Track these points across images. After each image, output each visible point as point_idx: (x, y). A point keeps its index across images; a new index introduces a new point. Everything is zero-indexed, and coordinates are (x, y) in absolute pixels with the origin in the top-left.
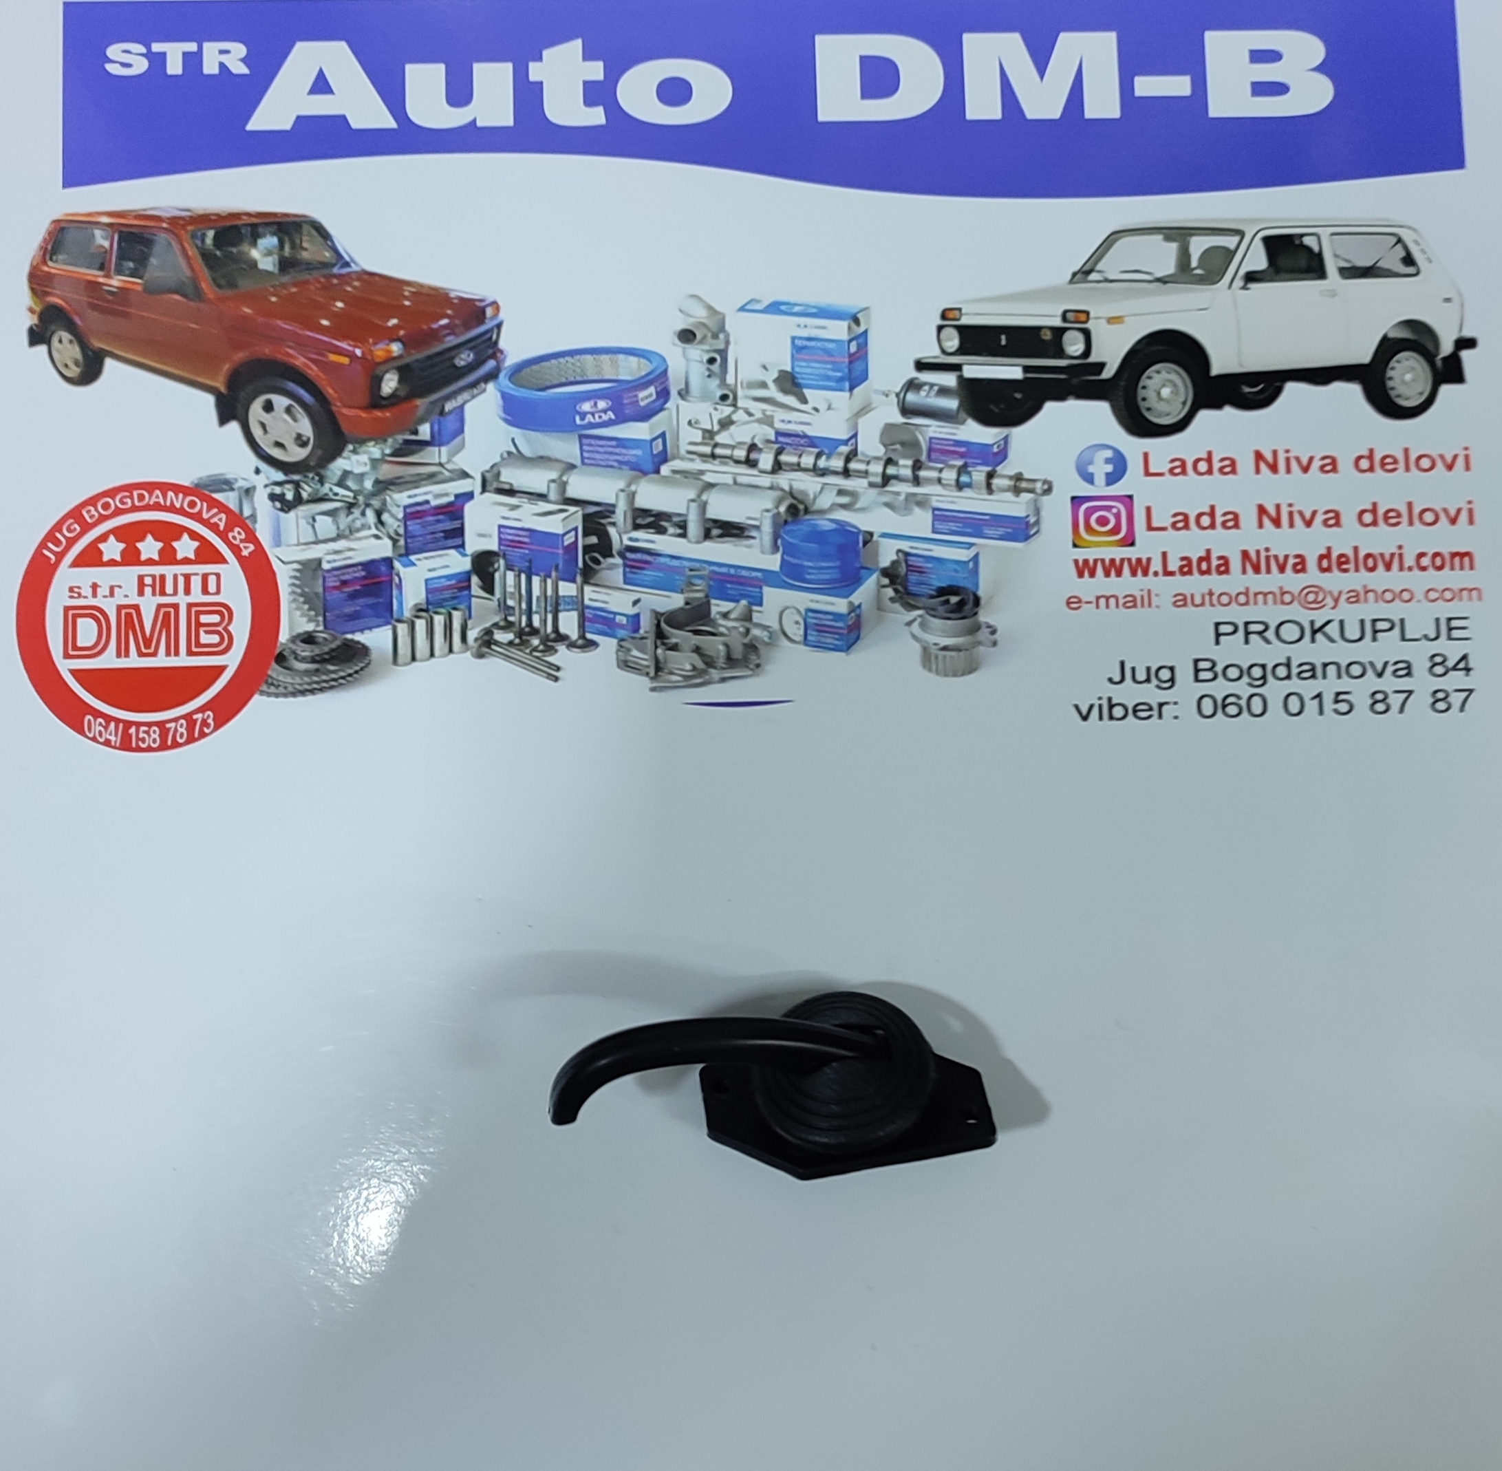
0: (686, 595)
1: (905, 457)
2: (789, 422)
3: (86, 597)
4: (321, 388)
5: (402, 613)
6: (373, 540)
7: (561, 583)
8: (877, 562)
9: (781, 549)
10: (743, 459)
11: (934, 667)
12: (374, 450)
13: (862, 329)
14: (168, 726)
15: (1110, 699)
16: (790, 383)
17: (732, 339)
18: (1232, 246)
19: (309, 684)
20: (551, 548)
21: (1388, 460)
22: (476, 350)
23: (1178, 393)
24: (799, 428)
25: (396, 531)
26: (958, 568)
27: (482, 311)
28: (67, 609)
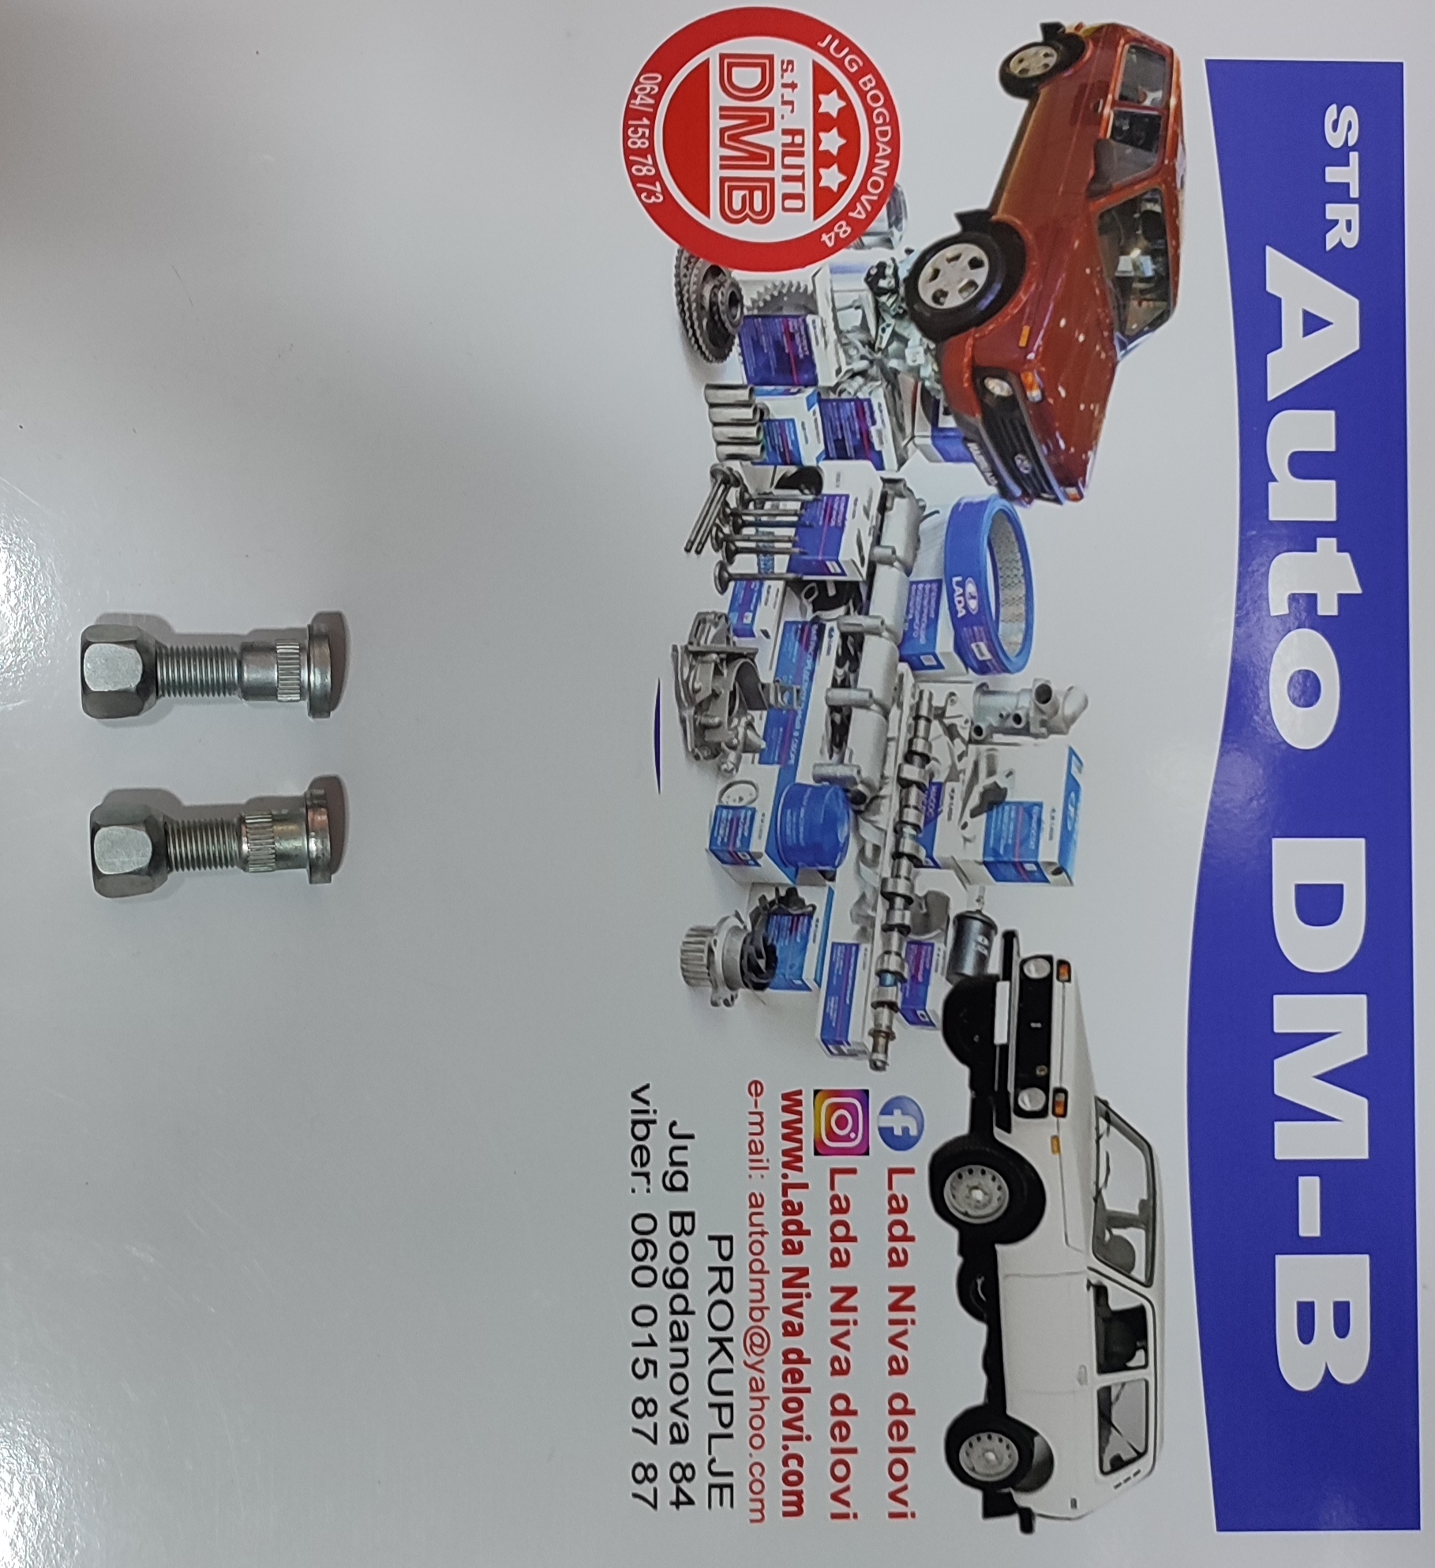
0: (772, 686)
1: (913, 919)
2: (952, 798)
3: (782, 76)
4: (995, 317)
5: (759, 395)
6: (836, 367)
7: (787, 557)
8: (803, 884)
9: (817, 785)
10: (914, 748)
11: (693, 940)
12: (928, 370)
13: (1050, 877)
14: (649, 157)
15: (654, 1122)
16: (993, 799)
17: (1040, 741)
18: (1134, 1274)
19: (688, 300)
20: (824, 549)
21: (902, 1430)
22: (1031, 476)
23: (977, 1207)
24: (945, 808)
25: (845, 390)
26: (795, 969)
27: (1074, 484)
28: (771, 58)
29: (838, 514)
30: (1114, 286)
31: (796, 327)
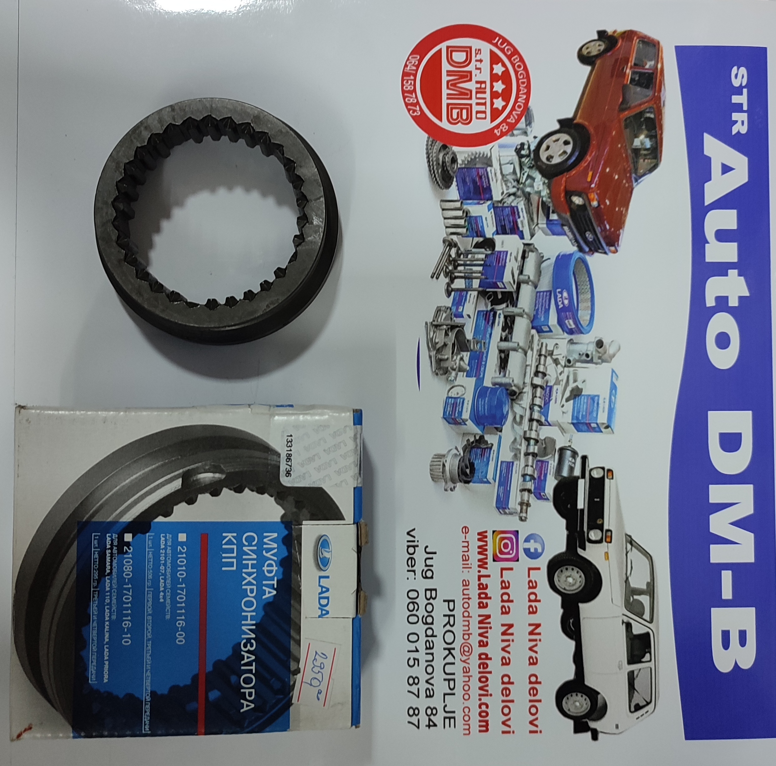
0: (472, 341)
1: (539, 449)
2: (557, 393)
3: (476, 56)
4: (575, 168)
5: (464, 204)
6: (501, 191)
7: (478, 281)
8: (487, 434)
9: (494, 387)
10: (539, 370)
11: (435, 460)
12: (545, 192)
13: (603, 430)
14: (414, 94)
15: (417, 546)
16: (576, 394)
17: (598, 366)
18: (644, 617)
19: (432, 160)
20: (496, 276)
21: (535, 692)
22: (594, 242)
23: (570, 586)
24: (553, 397)
25: (505, 202)
26: (483, 474)
27: (613, 245)
28: (470, 48)
29: (502, 260)
30: (632, 153)
31: (483, 173)
